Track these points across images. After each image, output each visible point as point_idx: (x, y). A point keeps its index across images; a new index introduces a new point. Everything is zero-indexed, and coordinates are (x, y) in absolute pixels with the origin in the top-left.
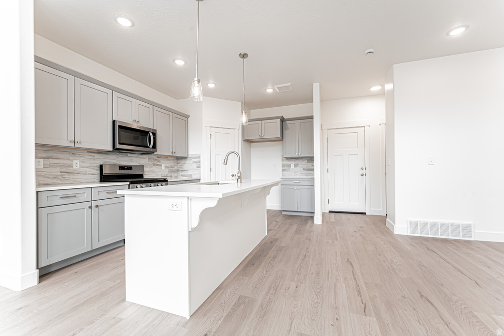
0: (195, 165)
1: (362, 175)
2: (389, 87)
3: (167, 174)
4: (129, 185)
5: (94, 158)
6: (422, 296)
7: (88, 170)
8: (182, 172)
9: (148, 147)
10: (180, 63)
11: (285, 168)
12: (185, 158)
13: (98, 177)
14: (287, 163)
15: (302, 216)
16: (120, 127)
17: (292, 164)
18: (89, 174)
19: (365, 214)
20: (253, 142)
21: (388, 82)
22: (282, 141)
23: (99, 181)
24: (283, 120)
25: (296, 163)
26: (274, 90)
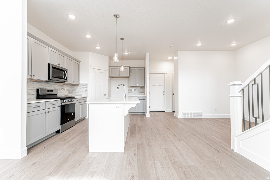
0: (84, 89)
1: (163, 95)
2: (175, 58)
3: (67, 94)
4: (60, 100)
5: (33, 84)
6: (193, 135)
7: (31, 92)
8: (75, 93)
9: (64, 79)
10: (88, 36)
11: (129, 91)
12: (77, 85)
13: (35, 96)
14: (131, 89)
15: (139, 114)
16: (53, 67)
17: (133, 89)
18: (31, 94)
19: (164, 112)
20: (112, 77)
21: (175, 56)
22: (129, 77)
23: (36, 98)
24: (130, 68)
25: (135, 89)
26: (128, 53)
